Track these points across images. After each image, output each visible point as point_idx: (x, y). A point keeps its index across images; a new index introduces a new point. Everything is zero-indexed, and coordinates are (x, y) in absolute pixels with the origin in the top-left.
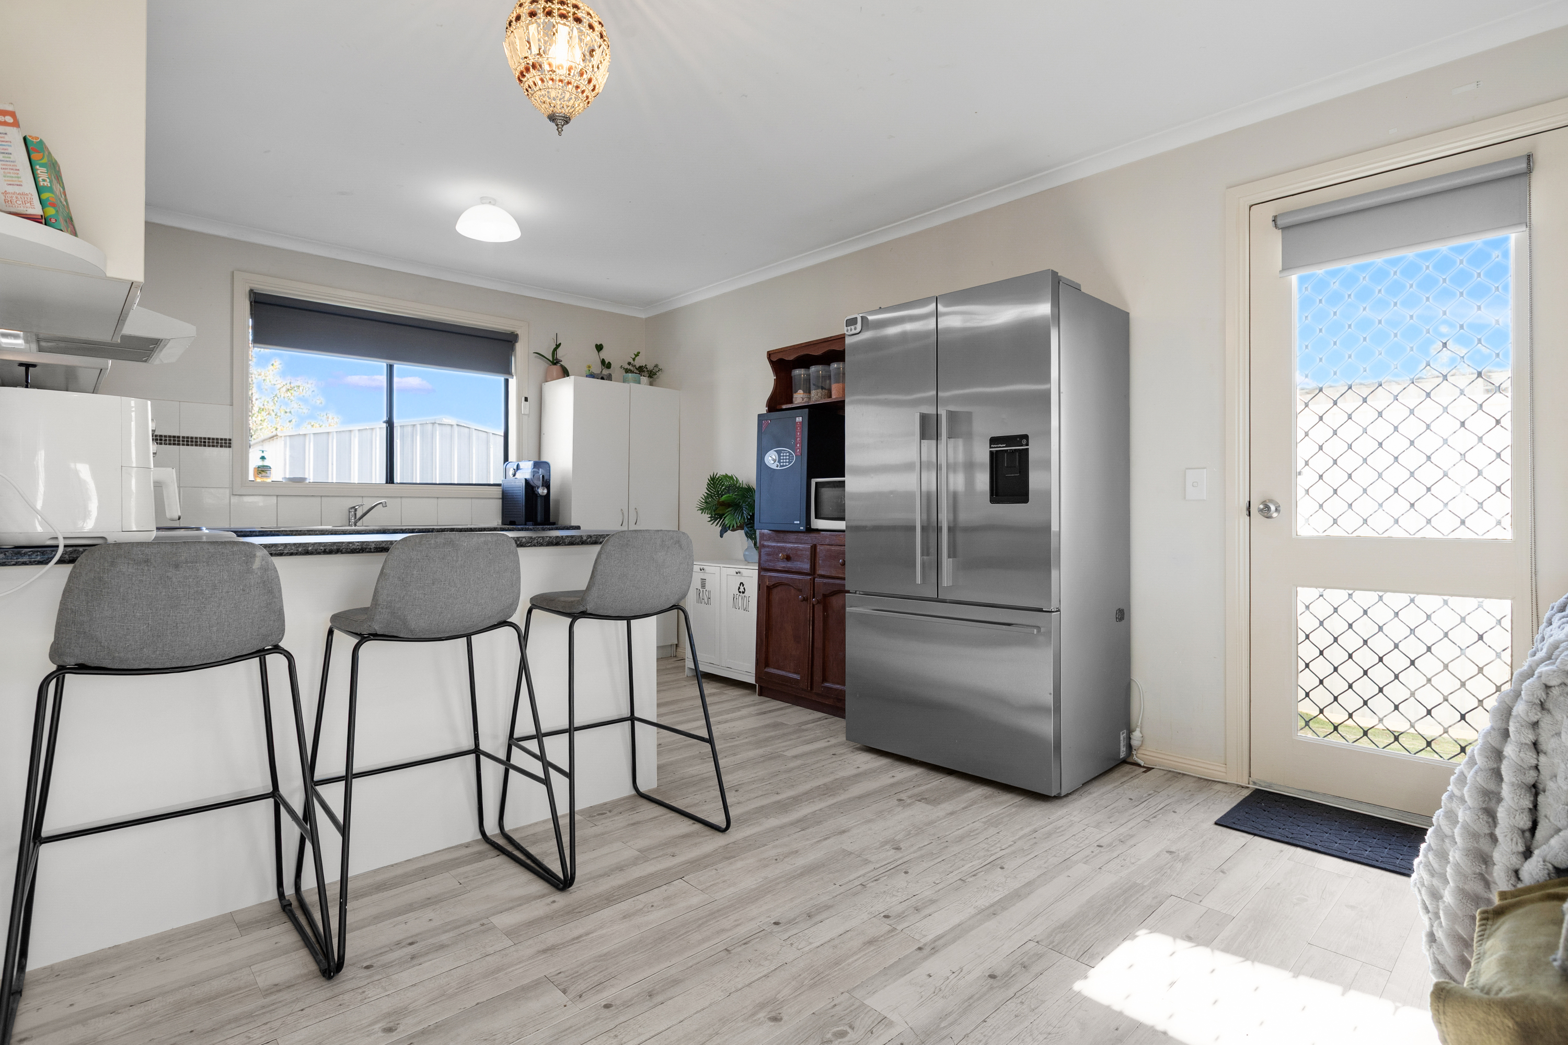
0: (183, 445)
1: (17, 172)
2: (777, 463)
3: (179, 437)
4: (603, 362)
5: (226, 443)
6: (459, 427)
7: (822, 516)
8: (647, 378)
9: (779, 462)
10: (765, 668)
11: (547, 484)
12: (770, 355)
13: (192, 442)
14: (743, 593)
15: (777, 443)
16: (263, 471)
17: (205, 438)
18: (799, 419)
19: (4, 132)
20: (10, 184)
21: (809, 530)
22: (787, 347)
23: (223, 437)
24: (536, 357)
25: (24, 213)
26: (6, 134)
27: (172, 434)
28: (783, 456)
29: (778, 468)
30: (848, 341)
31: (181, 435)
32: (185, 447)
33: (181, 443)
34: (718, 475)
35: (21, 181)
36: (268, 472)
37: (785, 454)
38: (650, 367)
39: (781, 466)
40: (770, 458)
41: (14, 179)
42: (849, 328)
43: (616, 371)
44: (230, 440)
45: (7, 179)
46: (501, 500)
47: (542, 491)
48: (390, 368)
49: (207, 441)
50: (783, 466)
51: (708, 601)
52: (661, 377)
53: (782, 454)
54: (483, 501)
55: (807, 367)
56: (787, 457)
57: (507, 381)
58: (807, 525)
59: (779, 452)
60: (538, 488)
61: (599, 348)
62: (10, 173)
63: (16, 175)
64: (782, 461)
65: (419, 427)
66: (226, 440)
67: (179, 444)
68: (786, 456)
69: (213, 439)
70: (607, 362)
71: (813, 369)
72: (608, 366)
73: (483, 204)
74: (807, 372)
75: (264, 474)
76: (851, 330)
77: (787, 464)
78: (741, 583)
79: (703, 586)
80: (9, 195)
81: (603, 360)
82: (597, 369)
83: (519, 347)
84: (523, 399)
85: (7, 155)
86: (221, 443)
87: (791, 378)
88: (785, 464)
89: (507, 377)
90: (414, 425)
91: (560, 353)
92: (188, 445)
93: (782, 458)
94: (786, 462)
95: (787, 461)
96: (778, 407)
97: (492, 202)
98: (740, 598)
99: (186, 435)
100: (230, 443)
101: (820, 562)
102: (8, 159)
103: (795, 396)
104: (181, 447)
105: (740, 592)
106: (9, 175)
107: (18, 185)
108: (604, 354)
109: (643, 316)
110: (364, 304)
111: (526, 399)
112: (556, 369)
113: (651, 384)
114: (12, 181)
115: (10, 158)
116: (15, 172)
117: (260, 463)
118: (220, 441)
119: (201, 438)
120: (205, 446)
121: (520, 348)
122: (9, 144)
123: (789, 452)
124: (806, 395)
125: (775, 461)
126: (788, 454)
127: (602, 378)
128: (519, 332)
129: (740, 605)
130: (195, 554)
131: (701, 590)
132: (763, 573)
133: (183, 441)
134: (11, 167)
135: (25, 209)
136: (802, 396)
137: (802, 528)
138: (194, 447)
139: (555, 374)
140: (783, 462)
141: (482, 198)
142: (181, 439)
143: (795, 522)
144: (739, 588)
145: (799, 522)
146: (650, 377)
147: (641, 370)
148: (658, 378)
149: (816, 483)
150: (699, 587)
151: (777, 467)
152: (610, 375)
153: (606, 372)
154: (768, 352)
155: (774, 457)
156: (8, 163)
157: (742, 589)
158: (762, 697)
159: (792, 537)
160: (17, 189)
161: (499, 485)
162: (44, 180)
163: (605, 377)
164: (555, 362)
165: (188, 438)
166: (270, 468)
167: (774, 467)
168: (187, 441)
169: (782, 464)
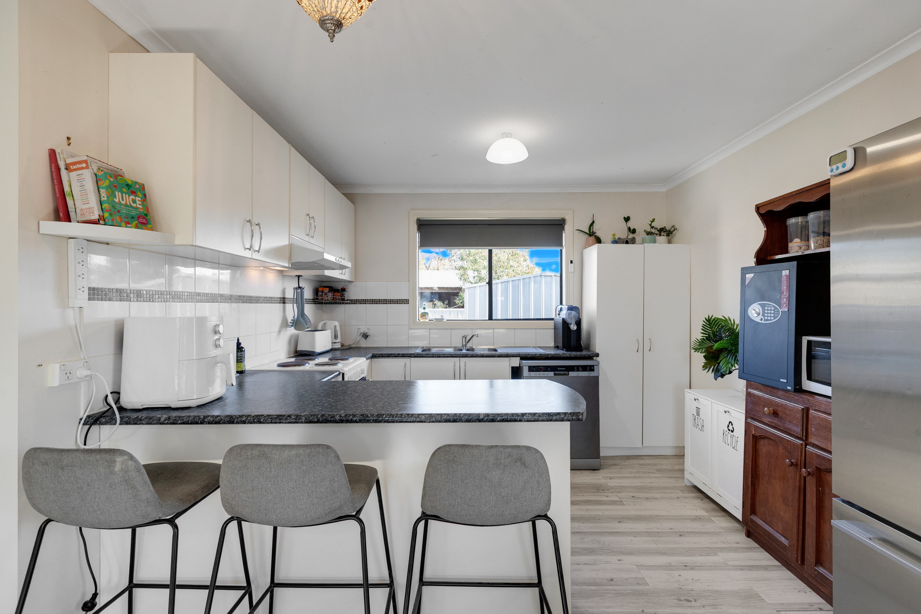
0: (389, 303)
1: (87, 195)
2: (760, 316)
3: (387, 300)
4: (629, 229)
5: (406, 302)
6: (556, 277)
7: (817, 379)
8: (665, 237)
9: (763, 315)
10: (751, 515)
11: (579, 323)
12: (758, 208)
13: (392, 302)
14: (732, 431)
15: (762, 296)
16: (424, 315)
17: (397, 300)
18: (785, 273)
19: (82, 173)
20: (84, 204)
21: (799, 389)
22: (776, 198)
23: (405, 299)
24: (579, 233)
25: (89, 220)
26: (82, 174)
27: (384, 299)
28: (768, 310)
29: (762, 322)
30: (833, 183)
31: (388, 299)
32: (390, 304)
33: (388, 302)
34: (713, 318)
35: (89, 201)
36: (426, 316)
37: (769, 308)
38: (668, 228)
39: (765, 320)
40: (753, 312)
41: (85, 200)
42: (834, 167)
43: (640, 236)
44: (408, 300)
45: (82, 201)
46: (554, 330)
47: (574, 327)
48: (490, 252)
49: (398, 301)
50: (767, 320)
51: (702, 428)
52: (677, 235)
53: (766, 308)
54: (543, 330)
55: (804, 214)
56: (772, 312)
57: (561, 251)
58: (795, 384)
59: (763, 306)
60: (571, 325)
61: (627, 219)
62: (84, 197)
63: (87, 198)
64: (766, 315)
65: (533, 278)
66: (406, 300)
67: (387, 304)
68: (771, 310)
69: (401, 300)
70: (632, 229)
71: (812, 216)
72: (634, 231)
73: (503, 138)
74: (805, 220)
75: (424, 317)
76: (837, 168)
77: (772, 318)
78: (730, 422)
79: (698, 414)
80: (83, 211)
81: (629, 227)
82: (623, 234)
83: (566, 227)
84: (570, 262)
85: (82, 187)
86: (405, 302)
87: (786, 227)
88: (769, 318)
89: (561, 248)
90: (530, 278)
91: (596, 228)
92: (390, 303)
93: (766, 311)
94: (771, 317)
95: (772, 315)
96: (769, 258)
97: (508, 135)
98: (729, 436)
99: (390, 299)
100: (408, 302)
101: (813, 429)
102: (83, 189)
103: (790, 245)
104: (388, 304)
105: (729, 430)
106: (83, 198)
107: (87, 203)
108: (631, 224)
109: (664, 190)
110: (472, 216)
111: (571, 262)
112: (592, 239)
113: (669, 242)
114: (85, 202)
115: (84, 188)
116: (86, 196)
117: (423, 311)
118: (404, 301)
119: (396, 300)
120: (397, 304)
121: (568, 227)
122: (83, 180)
123: (774, 306)
124: (804, 243)
125: (759, 314)
126: (773, 308)
127: (627, 242)
128: (567, 218)
129: (729, 442)
130: (72, 460)
131: (697, 416)
132: (749, 420)
133: (389, 302)
134: (84, 194)
135: (89, 217)
136: (799, 244)
137: (789, 388)
138: (393, 304)
139: (591, 242)
140: (768, 316)
141: (503, 134)
142: (388, 301)
143: (781, 380)
144: (728, 426)
145: (785, 381)
146: (668, 235)
147: (661, 231)
148: (675, 235)
149: (809, 342)
150: (695, 414)
151: (762, 320)
152: (634, 238)
153: (631, 236)
154: (757, 205)
155: (758, 311)
156: (83, 191)
157: (731, 428)
158: (749, 539)
159: (780, 393)
160: (86, 206)
161: (552, 319)
162: (103, 197)
163: (629, 241)
164: (591, 234)
165: (390, 300)
166: (428, 314)
167: (758, 320)
168: (390, 302)
169: (766, 318)
